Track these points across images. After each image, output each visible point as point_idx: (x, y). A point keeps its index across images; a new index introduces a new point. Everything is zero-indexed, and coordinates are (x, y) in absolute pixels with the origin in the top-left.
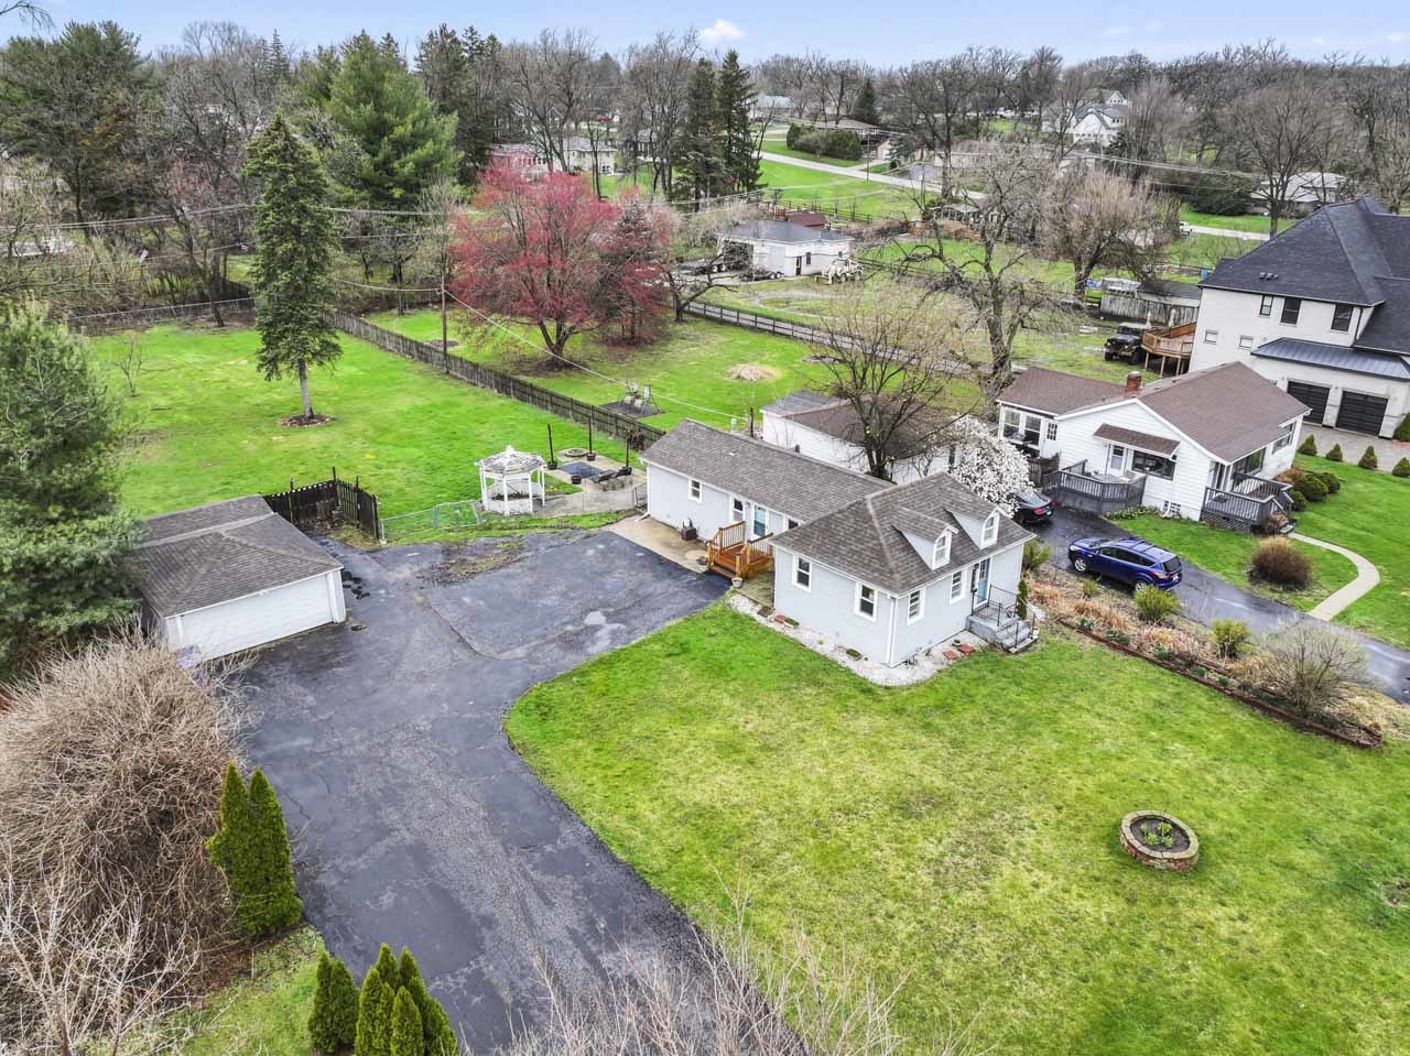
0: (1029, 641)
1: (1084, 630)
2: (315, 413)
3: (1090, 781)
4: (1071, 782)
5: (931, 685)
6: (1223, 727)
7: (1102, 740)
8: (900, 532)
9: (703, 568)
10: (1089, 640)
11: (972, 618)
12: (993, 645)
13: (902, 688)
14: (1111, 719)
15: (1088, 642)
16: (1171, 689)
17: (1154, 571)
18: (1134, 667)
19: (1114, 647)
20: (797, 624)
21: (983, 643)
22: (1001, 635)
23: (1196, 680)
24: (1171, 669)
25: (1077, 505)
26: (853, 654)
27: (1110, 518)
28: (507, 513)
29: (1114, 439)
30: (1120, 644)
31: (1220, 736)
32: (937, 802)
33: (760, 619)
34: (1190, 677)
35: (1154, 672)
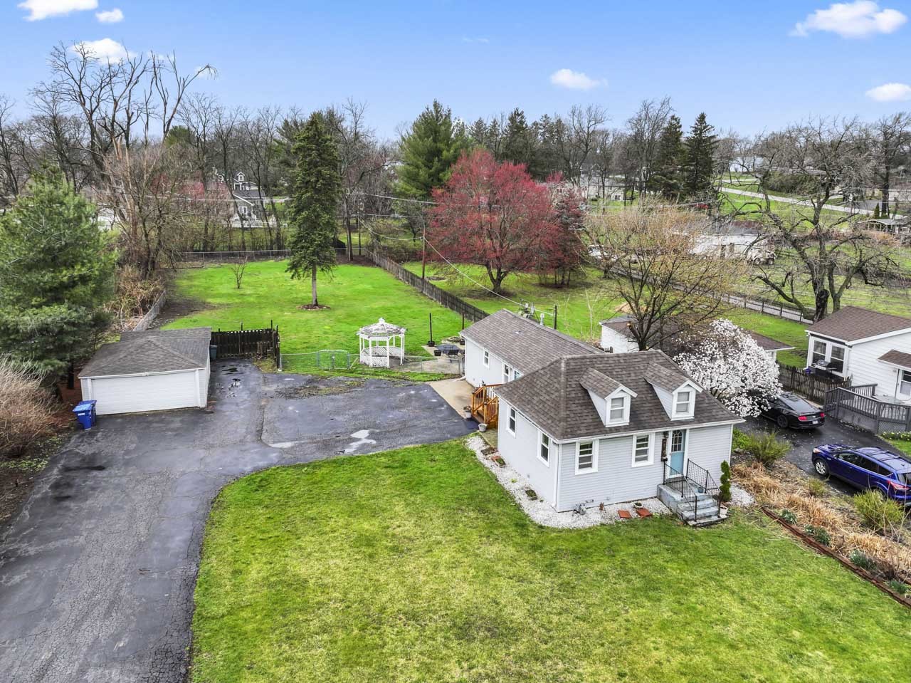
0: (715, 518)
1: (785, 522)
2: (319, 303)
3: (678, 659)
4: (654, 653)
5: (582, 534)
6: (896, 651)
7: (726, 622)
8: (586, 392)
9: (468, 415)
10: (786, 531)
11: (662, 487)
12: (675, 515)
13: (553, 530)
14: (756, 608)
15: (783, 534)
16: (853, 597)
17: (892, 481)
18: (822, 566)
19: (810, 543)
20: (504, 463)
21: (667, 512)
22: (682, 506)
23: (891, 595)
24: (865, 577)
25: (856, 423)
26: (532, 494)
27: (887, 437)
28: (371, 365)
29: (905, 365)
30: (818, 541)
31: (886, 659)
32: (500, 631)
33: (480, 456)
34: (884, 590)
35: (842, 575)
